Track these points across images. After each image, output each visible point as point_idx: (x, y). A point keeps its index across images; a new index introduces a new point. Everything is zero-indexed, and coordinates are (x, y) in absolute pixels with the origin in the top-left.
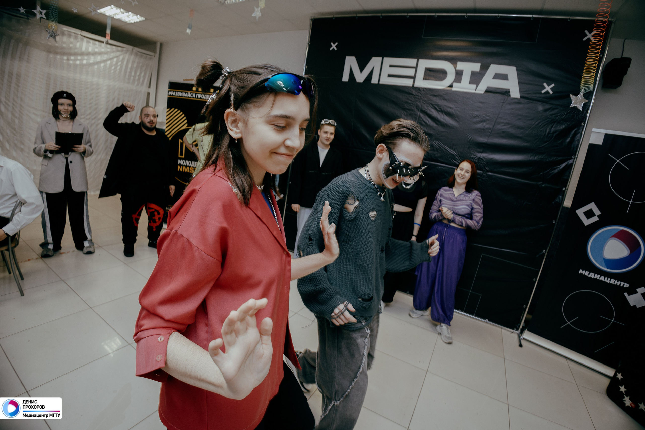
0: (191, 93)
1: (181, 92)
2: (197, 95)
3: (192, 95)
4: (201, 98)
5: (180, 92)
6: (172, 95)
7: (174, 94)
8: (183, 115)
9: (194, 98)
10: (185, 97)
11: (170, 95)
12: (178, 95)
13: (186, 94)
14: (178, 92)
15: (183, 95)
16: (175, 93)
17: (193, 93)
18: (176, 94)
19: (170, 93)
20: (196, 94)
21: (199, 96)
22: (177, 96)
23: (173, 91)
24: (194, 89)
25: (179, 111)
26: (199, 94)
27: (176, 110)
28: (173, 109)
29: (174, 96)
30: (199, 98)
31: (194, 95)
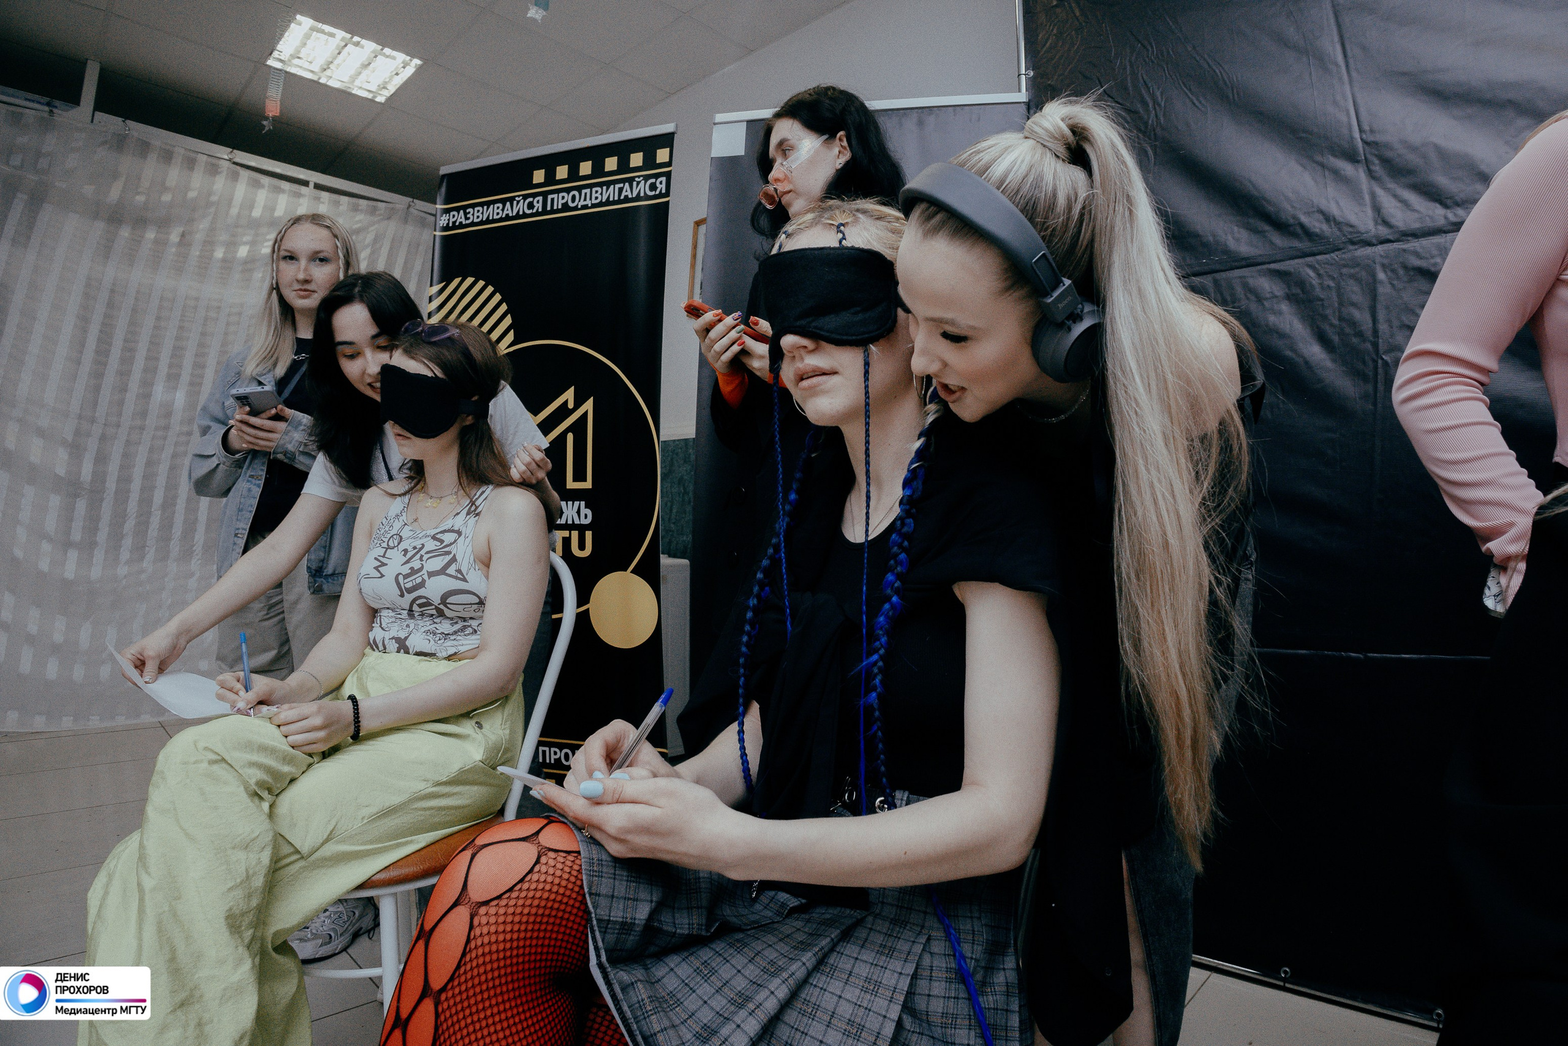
0: (525, 197)
1: (488, 204)
2: (550, 197)
3: (531, 206)
4: (566, 207)
5: (482, 204)
6: (454, 227)
7: (460, 218)
8: (498, 297)
9: (537, 214)
10: (501, 220)
11: (446, 228)
12: (476, 220)
13: (508, 204)
14: (473, 206)
15: (495, 211)
16: (466, 214)
17: (534, 195)
18: (467, 218)
19: (443, 221)
20: (545, 195)
21: (559, 200)
22: (473, 224)
23: (457, 209)
24: (539, 176)
25: (481, 283)
26: (558, 191)
27: (470, 280)
28: (457, 280)
29: (461, 226)
30: (558, 211)
31: (538, 206)
